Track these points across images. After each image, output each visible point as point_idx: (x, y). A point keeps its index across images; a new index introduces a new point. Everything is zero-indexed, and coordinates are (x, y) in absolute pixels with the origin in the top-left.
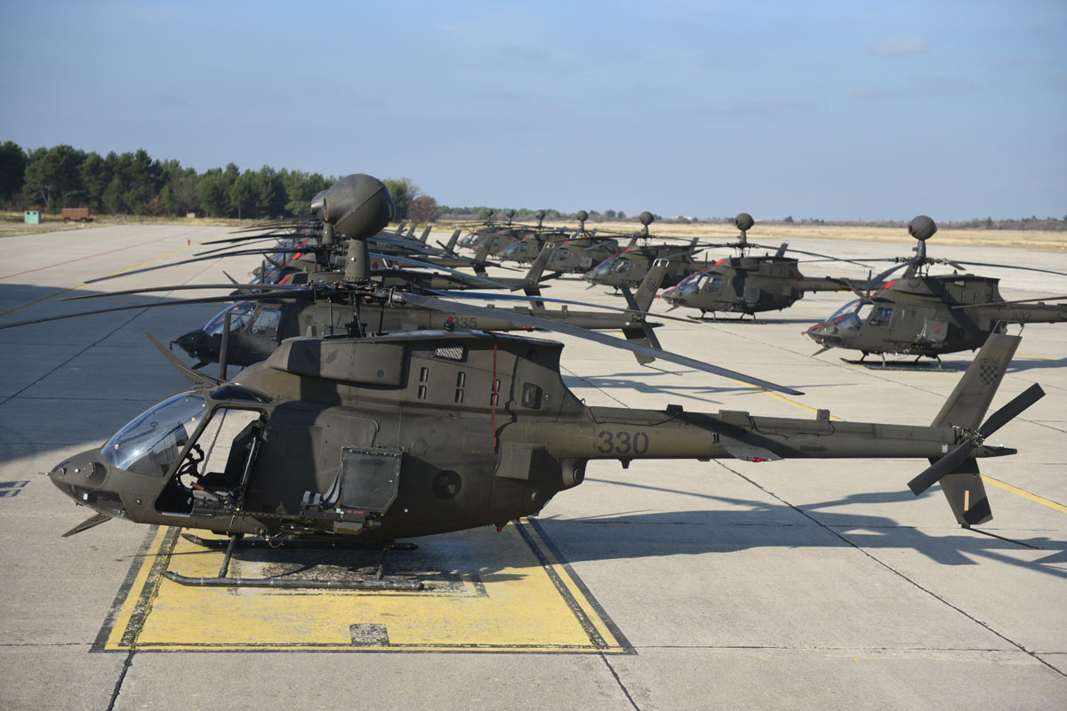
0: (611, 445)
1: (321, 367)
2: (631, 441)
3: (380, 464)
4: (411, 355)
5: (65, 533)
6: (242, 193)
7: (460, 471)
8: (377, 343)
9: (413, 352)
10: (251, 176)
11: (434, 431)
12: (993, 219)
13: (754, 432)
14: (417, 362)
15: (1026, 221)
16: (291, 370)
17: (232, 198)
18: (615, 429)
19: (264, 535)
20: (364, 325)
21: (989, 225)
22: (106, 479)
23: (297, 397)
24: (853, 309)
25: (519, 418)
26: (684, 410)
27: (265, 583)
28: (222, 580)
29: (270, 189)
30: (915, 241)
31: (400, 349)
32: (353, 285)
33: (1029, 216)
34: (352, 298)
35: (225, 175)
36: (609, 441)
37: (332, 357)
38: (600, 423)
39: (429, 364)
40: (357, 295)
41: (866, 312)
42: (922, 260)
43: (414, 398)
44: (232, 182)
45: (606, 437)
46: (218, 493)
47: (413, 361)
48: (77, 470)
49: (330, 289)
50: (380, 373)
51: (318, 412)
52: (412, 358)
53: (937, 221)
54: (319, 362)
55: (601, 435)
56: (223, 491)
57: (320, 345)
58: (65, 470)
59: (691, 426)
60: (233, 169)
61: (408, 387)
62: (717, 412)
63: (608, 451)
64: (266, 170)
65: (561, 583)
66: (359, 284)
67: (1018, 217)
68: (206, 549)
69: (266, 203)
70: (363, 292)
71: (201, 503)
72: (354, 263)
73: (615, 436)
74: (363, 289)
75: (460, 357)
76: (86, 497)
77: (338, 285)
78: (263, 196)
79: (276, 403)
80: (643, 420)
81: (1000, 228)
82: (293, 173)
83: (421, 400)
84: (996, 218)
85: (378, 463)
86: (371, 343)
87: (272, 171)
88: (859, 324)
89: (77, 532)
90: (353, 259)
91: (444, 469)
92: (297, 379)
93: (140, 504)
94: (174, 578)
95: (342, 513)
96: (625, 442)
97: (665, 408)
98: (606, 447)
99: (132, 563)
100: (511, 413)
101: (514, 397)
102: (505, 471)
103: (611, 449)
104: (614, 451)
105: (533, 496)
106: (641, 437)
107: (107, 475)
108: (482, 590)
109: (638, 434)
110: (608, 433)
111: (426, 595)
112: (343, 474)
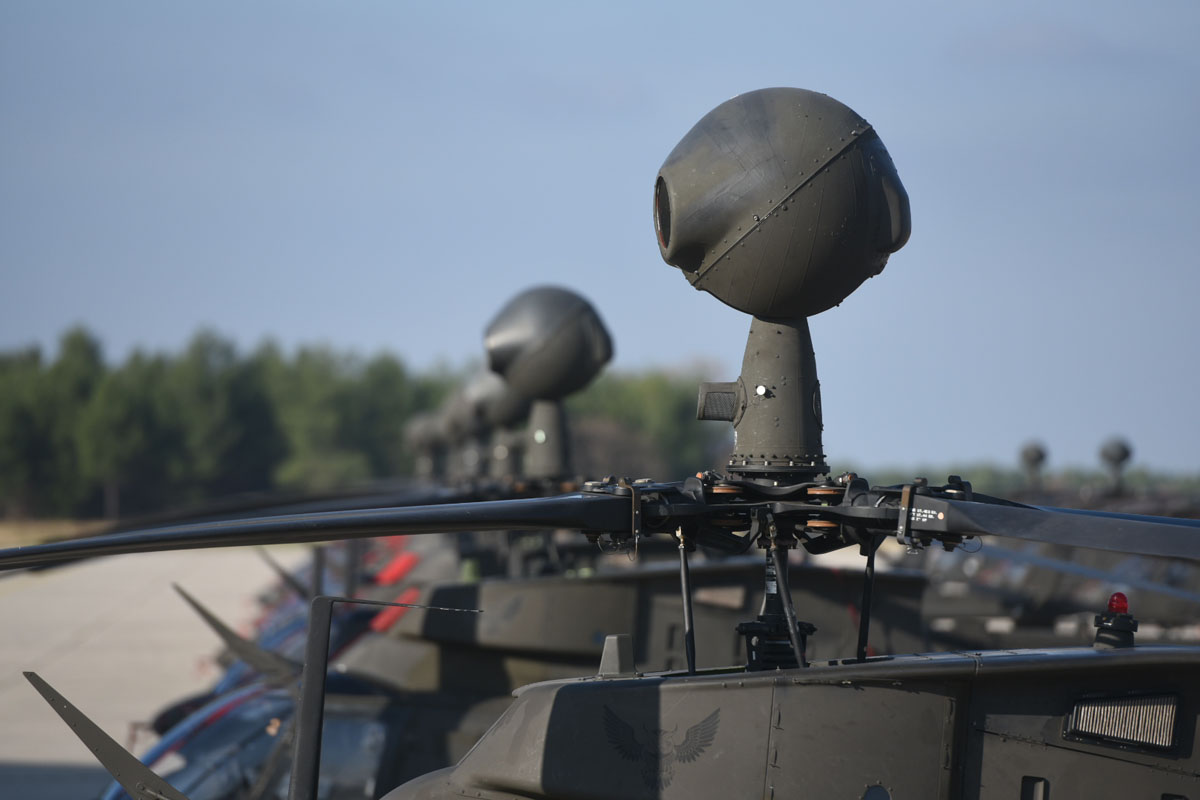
1: (664, 775)
4: (981, 732)
8: (858, 684)
9: (993, 721)
10: (150, 370)
14: (1007, 756)
17: (85, 449)
20: (806, 630)
32: (761, 482)
34: (763, 528)
35: (60, 369)
37: (701, 737)
39: (1051, 763)
40: (778, 518)
44: (83, 390)
47: (994, 753)
49: (686, 498)
52: (987, 741)
54: (655, 757)
57: (656, 694)
60: (83, 348)
64: (206, 347)
66: (784, 477)
69: (206, 464)
70: (802, 505)
72: (767, 404)
74: (802, 495)
75: (1164, 740)
77: (709, 482)
78: (196, 439)
82: (305, 356)
86: (839, 684)
87: (227, 351)
90: (761, 390)
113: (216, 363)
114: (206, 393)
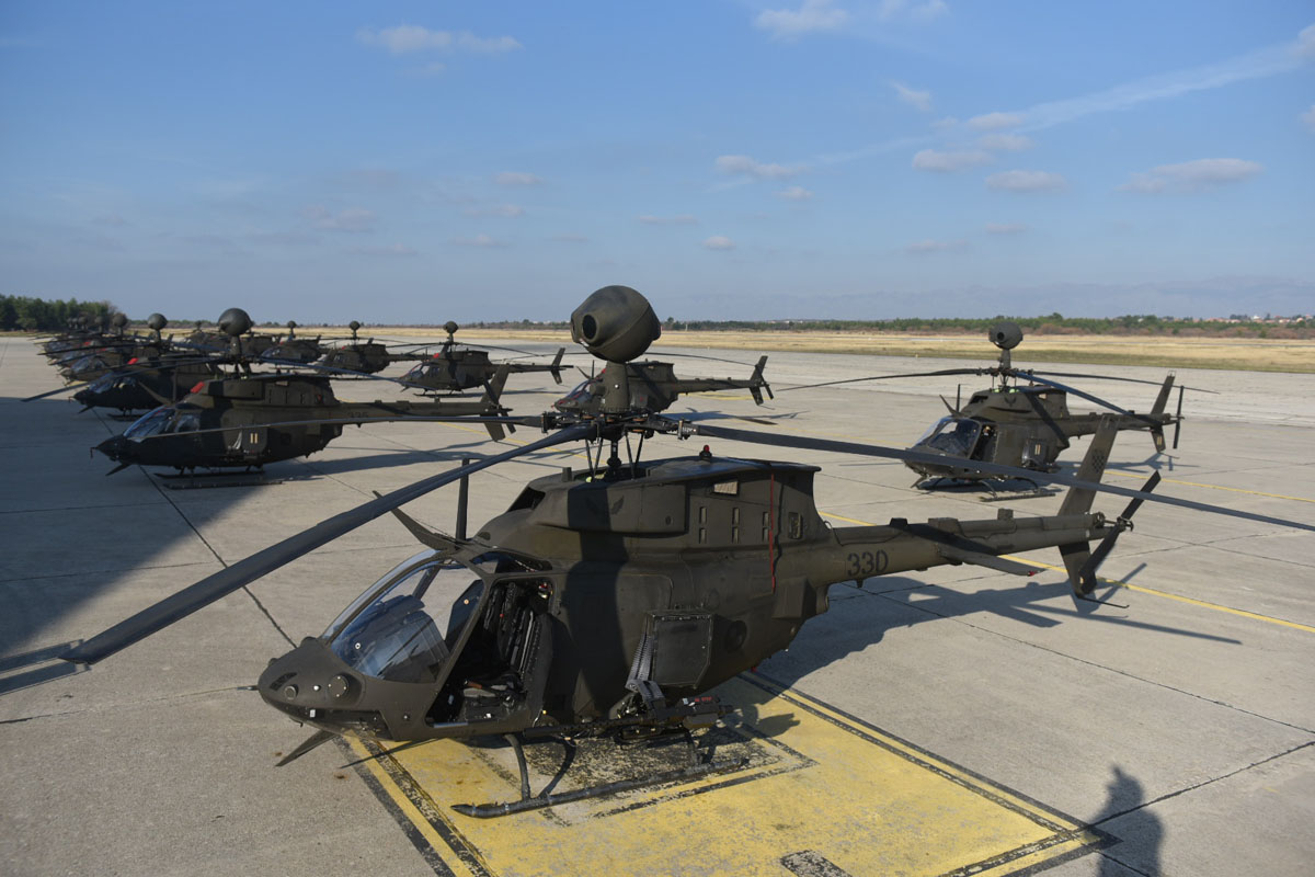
0: (859, 567)
1: (610, 518)
2: (874, 561)
3: (692, 629)
4: (691, 496)
7: (746, 619)
8: (664, 485)
9: (692, 490)
11: (723, 579)
12: (485, 322)
13: (961, 536)
14: (695, 501)
15: (502, 323)
16: (571, 528)
18: (859, 549)
21: (482, 326)
22: (361, 696)
24: (418, 369)
25: (784, 551)
26: (909, 522)
28: (525, 804)
30: (448, 335)
31: (682, 488)
33: (504, 321)
36: (856, 564)
37: (620, 503)
39: (707, 503)
41: (426, 369)
42: (451, 343)
43: (695, 544)
45: (854, 559)
46: (494, 687)
47: (692, 500)
48: (316, 688)
50: (668, 521)
53: (458, 323)
55: (850, 558)
56: (499, 684)
57: (605, 492)
59: (916, 537)
61: (689, 531)
62: (926, 522)
63: (855, 574)
65: (844, 725)
67: (497, 321)
71: (475, 704)
73: (861, 556)
75: (734, 492)
76: (313, 713)
80: (879, 537)
81: (489, 328)
83: (702, 545)
84: (486, 321)
85: (690, 628)
88: (423, 376)
89: (296, 757)
91: (734, 621)
92: (576, 536)
93: (407, 720)
95: (693, 704)
96: (870, 562)
97: (888, 522)
98: (854, 569)
99: (362, 780)
100: (778, 546)
101: (782, 529)
102: (781, 611)
103: (858, 571)
104: (860, 573)
105: (793, 630)
106: (881, 555)
107: (363, 690)
108: (793, 752)
109: (878, 553)
110: (855, 555)
111: (759, 775)
112: (655, 647)
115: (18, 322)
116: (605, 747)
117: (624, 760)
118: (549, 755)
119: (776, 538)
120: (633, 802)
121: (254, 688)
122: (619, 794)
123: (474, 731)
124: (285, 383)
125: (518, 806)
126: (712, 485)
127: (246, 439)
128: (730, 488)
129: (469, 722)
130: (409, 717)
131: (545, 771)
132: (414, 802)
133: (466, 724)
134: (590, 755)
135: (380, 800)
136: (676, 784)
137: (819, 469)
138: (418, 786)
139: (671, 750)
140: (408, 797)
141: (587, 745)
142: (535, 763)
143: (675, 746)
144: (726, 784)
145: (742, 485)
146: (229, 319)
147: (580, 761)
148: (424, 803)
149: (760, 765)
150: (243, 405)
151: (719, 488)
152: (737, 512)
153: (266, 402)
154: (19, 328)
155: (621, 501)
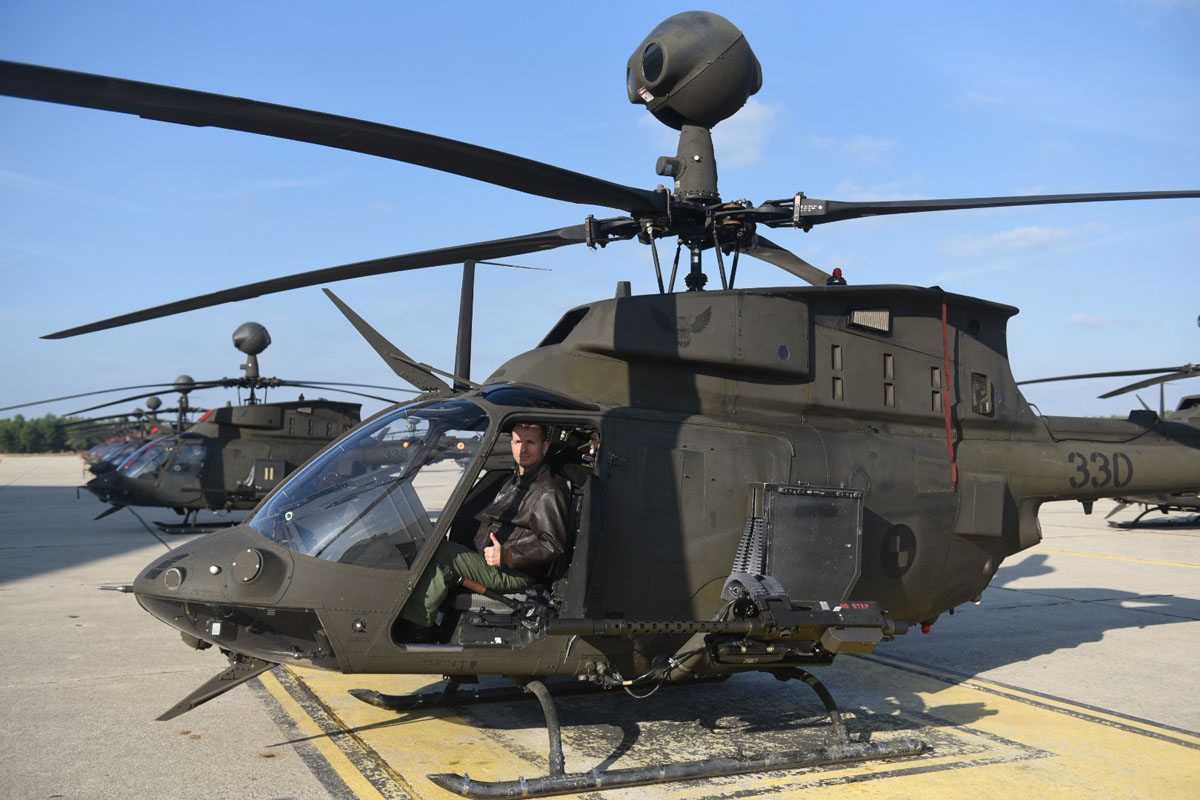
0: (1087, 474)
2: (1111, 467)
3: (829, 513)
4: (814, 323)
5: (162, 713)
6: (30, 434)
7: (914, 524)
8: (773, 295)
9: (818, 318)
11: (873, 455)
14: (825, 335)
17: (22, 438)
18: (1086, 449)
19: (608, 673)
22: (286, 582)
23: (625, 402)
25: (966, 433)
26: (1158, 418)
27: (648, 775)
28: (556, 782)
29: (53, 430)
36: (1082, 468)
38: (1060, 441)
39: (844, 338)
43: (826, 400)
45: (1078, 461)
47: (819, 331)
48: (214, 569)
50: (783, 351)
51: (677, 425)
52: (819, 327)
54: (676, 331)
55: (1071, 458)
58: (183, 572)
59: (1171, 441)
61: (817, 379)
63: (1080, 485)
68: (393, 715)
69: (49, 441)
71: (476, 621)
72: (697, 165)
73: (1089, 460)
75: (885, 328)
76: (216, 627)
78: (47, 436)
79: (604, 408)
80: (1114, 434)
83: (838, 404)
85: (826, 510)
86: (765, 295)
90: (697, 157)
91: (895, 523)
93: (361, 630)
94: (466, 788)
95: (837, 609)
96: (1104, 468)
97: (1126, 414)
98: (1080, 477)
99: (300, 759)
100: (957, 424)
101: (962, 397)
102: (967, 524)
103: (1086, 481)
104: (1089, 484)
105: (987, 566)
106: (1121, 460)
107: (288, 574)
108: (1007, 742)
109: (1116, 456)
110: (1080, 456)
111: (956, 765)
112: (767, 536)
113: (51, 420)
114: (50, 426)
115: (68, 443)
116: (692, 730)
117: (723, 744)
118: (602, 738)
119: (954, 408)
120: (741, 789)
121: (127, 590)
122: (715, 780)
123: (473, 664)
124: (308, 410)
125: (542, 785)
126: (849, 312)
127: (259, 474)
128: (878, 319)
129: (465, 647)
130: (363, 626)
131: (593, 753)
132: (374, 783)
133: (460, 649)
134: (667, 738)
135: (321, 780)
136: (812, 771)
137: (1015, 311)
138: (386, 765)
139: (800, 736)
140: (367, 777)
141: (663, 729)
142: (578, 745)
143: (806, 732)
144: (900, 773)
145: (895, 319)
146: (245, 335)
147: (652, 744)
148: (390, 785)
149: (954, 754)
150: (259, 435)
151: (859, 317)
152: (890, 360)
153: (285, 432)
154: (68, 449)
155: (708, 313)
